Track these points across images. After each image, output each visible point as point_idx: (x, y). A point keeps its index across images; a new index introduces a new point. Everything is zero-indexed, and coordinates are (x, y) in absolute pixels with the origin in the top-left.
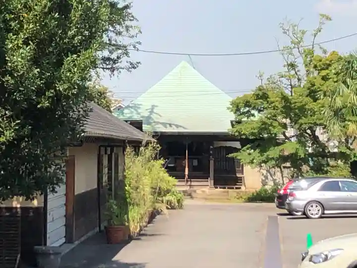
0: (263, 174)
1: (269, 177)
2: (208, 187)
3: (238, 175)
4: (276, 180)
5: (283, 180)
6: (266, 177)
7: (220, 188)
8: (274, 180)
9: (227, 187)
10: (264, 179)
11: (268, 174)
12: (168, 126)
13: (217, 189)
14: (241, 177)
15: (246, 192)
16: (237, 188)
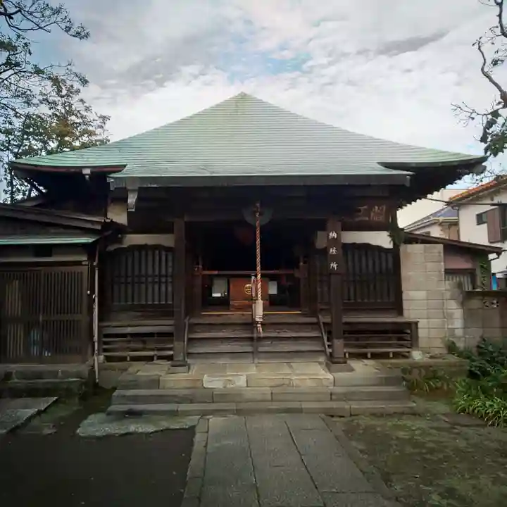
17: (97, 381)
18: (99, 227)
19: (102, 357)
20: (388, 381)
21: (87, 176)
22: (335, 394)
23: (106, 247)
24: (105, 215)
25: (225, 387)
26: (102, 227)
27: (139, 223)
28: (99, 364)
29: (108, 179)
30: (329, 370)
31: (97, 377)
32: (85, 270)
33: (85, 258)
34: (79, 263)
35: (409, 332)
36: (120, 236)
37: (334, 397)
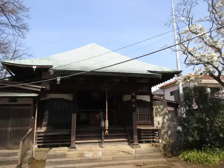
17: (34, 157)
18: (39, 90)
19: (36, 146)
20: (155, 151)
22: (137, 157)
23: (40, 99)
25: (93, 156)
26: (41, 90)
29: (49, 70)
30: (132, 148)
31: (34, 155)
32: (31, 108)
33: (32, 103)
34: (29, 105)
35: (157, 133)
36: (47, 94)
37: (136, 158)
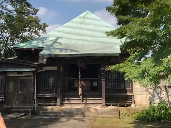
0: (150, 93)
1: (156, 95)
2: (101, 105)
3: (129, 94)
4: (162, 98)
5: (168, 98)
6: (153, 96)
7: (112, 106)
8: (160, 98)
9: (118, 104)
10: (151, 97)
11: (155, 93)
12: (64, 50)
13: (109, 107)
14: (131, 96)
15: (136, 109)
16: (127, 106)
17: (36, 111)
19: (37, 104)
21: (33, 51)
23: (38, 71)
24: (38, 62)
26: (37, 66)
27: (48, 64)
28: (36, 106)
31: (36, 110)
32: (32, 78)
33: (32, 75)
34: (30, 76)
36: (42, 68)
